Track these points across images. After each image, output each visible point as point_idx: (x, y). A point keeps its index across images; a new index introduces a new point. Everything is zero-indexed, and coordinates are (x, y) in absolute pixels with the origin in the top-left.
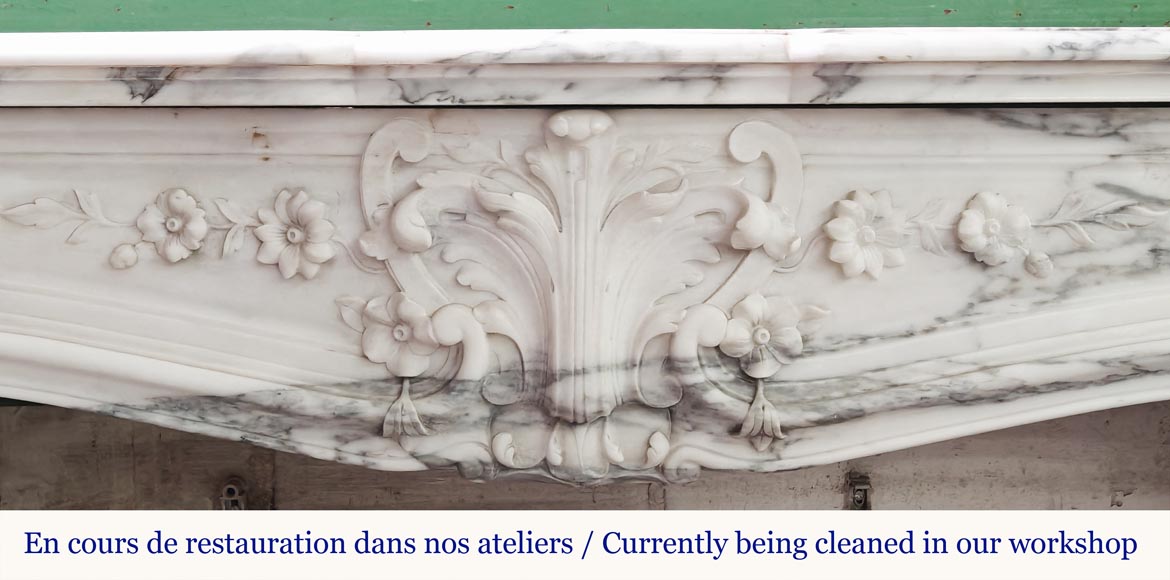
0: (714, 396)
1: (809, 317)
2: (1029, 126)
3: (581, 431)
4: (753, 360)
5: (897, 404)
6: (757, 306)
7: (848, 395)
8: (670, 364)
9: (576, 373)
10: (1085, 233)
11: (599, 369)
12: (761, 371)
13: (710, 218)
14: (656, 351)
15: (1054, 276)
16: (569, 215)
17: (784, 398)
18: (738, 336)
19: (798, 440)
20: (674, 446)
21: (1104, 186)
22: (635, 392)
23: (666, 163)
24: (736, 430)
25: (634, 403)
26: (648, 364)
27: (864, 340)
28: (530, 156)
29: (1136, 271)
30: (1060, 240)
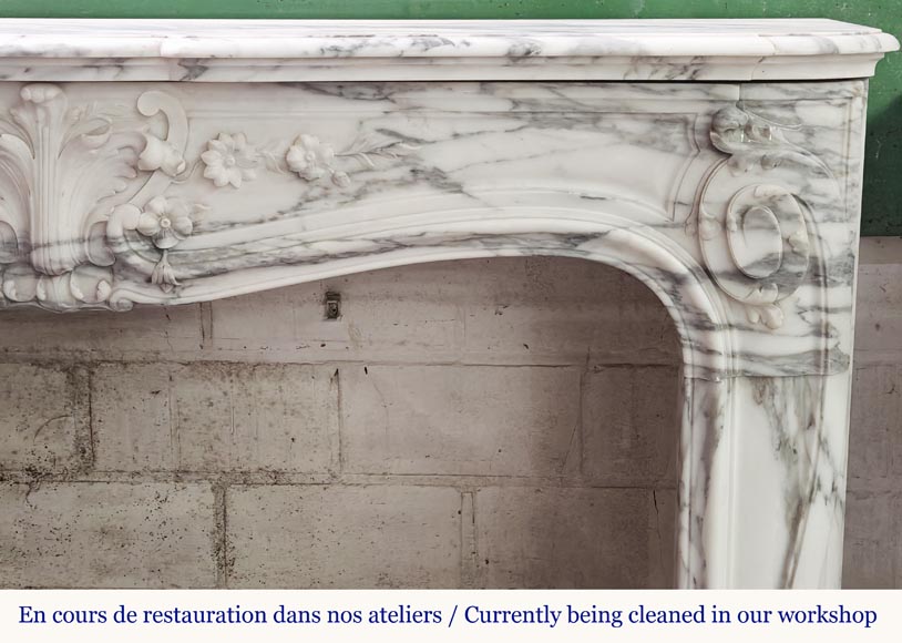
0: (134, 260)
1: (197, 211)
2: (331, 94)
3: (56, 280)
4: (159, 237)
5: (248, 265)
6: (160, 205)
7: (219, 259)
8: (107, 240)
9: (44, 246)
10: (369, 160)
11: (58, 243)
12: (166, 244)
13: (128, 151)
14: (98, 231)
15: (351, 186)
16: (38, 148)
17: (180, 261)
18: (149, 223)
19: (191, 286)
20: (115, 288)
21: (381, 131)
22: (86, 257)
23: (99, 116)
24: (149, 280)
25: (86, 263)
26: (94, 239)
27: (232, 225)
28: (13, 111)
29: (402, 183)
30: (354, 164)
